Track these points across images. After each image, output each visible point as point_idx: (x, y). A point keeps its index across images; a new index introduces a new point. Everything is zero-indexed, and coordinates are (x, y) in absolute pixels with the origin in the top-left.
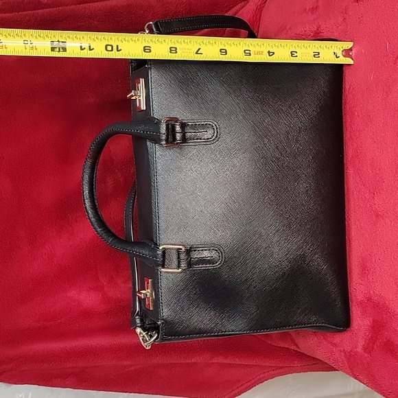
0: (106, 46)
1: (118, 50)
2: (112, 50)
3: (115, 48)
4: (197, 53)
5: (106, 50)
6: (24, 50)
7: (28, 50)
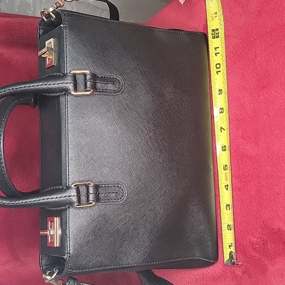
0: (219, 64)
1: (217, 72)
2: (217, 68)
3: (219, 70)
4: (221, 128)
5: (216, 65)
6: (211, 13)
7: (211, 15)
